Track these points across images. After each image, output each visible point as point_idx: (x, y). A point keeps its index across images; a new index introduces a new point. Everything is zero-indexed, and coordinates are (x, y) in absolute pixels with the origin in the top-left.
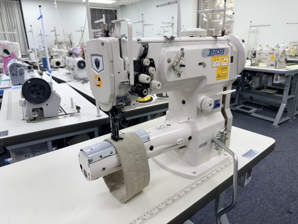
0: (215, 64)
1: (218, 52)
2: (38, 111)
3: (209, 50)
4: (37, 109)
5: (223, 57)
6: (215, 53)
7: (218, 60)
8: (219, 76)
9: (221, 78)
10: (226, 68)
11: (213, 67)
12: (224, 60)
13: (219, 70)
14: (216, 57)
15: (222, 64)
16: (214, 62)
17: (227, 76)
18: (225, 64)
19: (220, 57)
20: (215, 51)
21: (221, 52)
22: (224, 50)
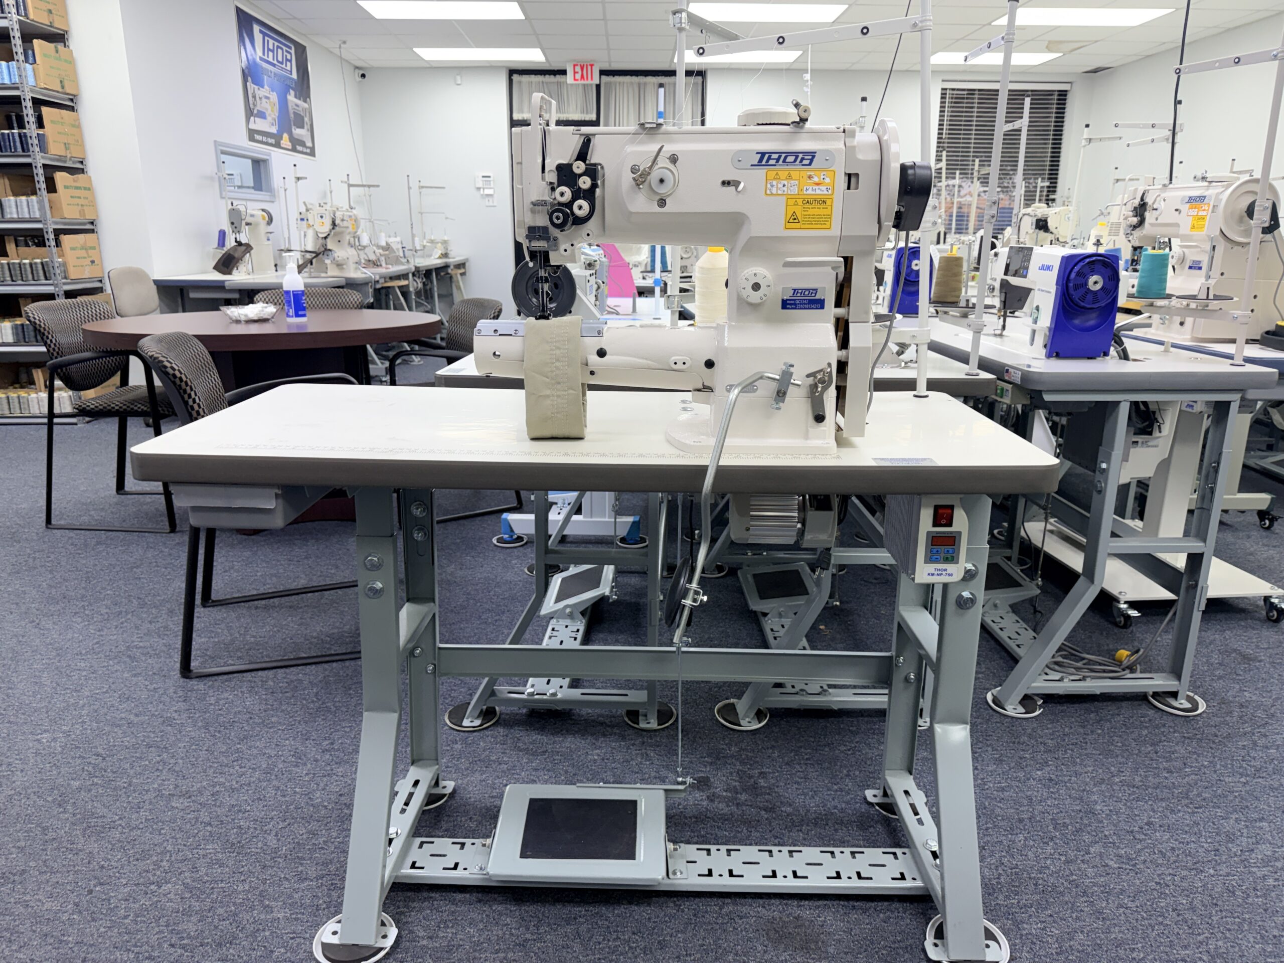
0: (778, 189)
1: (790, 159)
3: (757, 153)
5: (812, 173)
6: (778, 162)
7: (790, 177)
8: (794, 219)
9: (803, 226)
10: (825, 202)
11: (772, 194)
12: (816, 179)
13: (796, 204)
14: (782, 170)
15: (807, 190)
16: (774, 183)
17: (828, 223)
18: (818, 192)
19: (798, 172)
20: (780, 157)
21: (802, 159)
22: (814, 157)
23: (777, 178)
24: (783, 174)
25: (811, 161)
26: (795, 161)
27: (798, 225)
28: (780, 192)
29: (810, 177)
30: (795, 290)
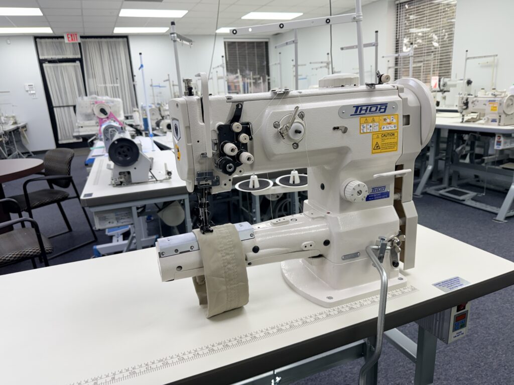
0: (367, 129)
1: (373, 109)
2: (125, 176)
3: (354, 107)
4: (124, 173)
5: (386, 117)
6: (366, 111)
7: (373, 121)
8: (377, 147)
9: (382, 151)
10: (393, 135)
11: (364, 133)
12: (388, 121)
13: (378, 137)
14: (369, 117)
15: (384, 128)
16: (365, 125)
17: (396, 147)
18: (390, 129)
19: (378, 117)
20: (367, 108)
21: (380, 109)
22: (386, 106)
23: (367, 122)
24: (370, 119)
25: (385, 109)
26: (376, 110)
27: (379, 150)
28: (368, 131)
29: (385, 120)
30: (373, 188)
